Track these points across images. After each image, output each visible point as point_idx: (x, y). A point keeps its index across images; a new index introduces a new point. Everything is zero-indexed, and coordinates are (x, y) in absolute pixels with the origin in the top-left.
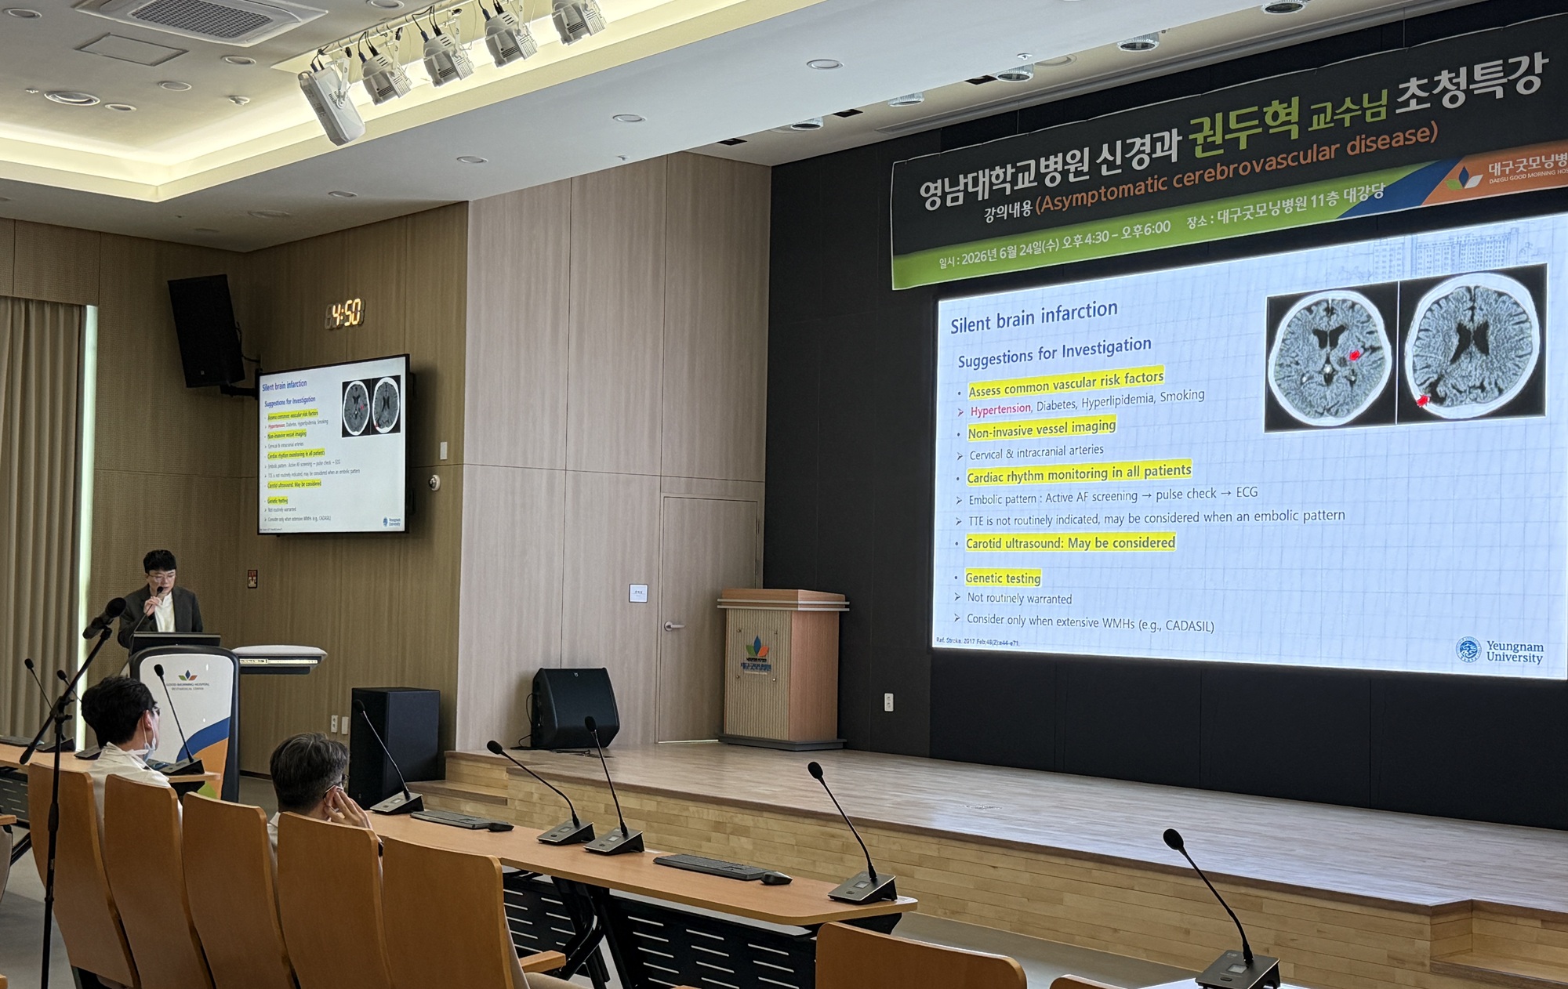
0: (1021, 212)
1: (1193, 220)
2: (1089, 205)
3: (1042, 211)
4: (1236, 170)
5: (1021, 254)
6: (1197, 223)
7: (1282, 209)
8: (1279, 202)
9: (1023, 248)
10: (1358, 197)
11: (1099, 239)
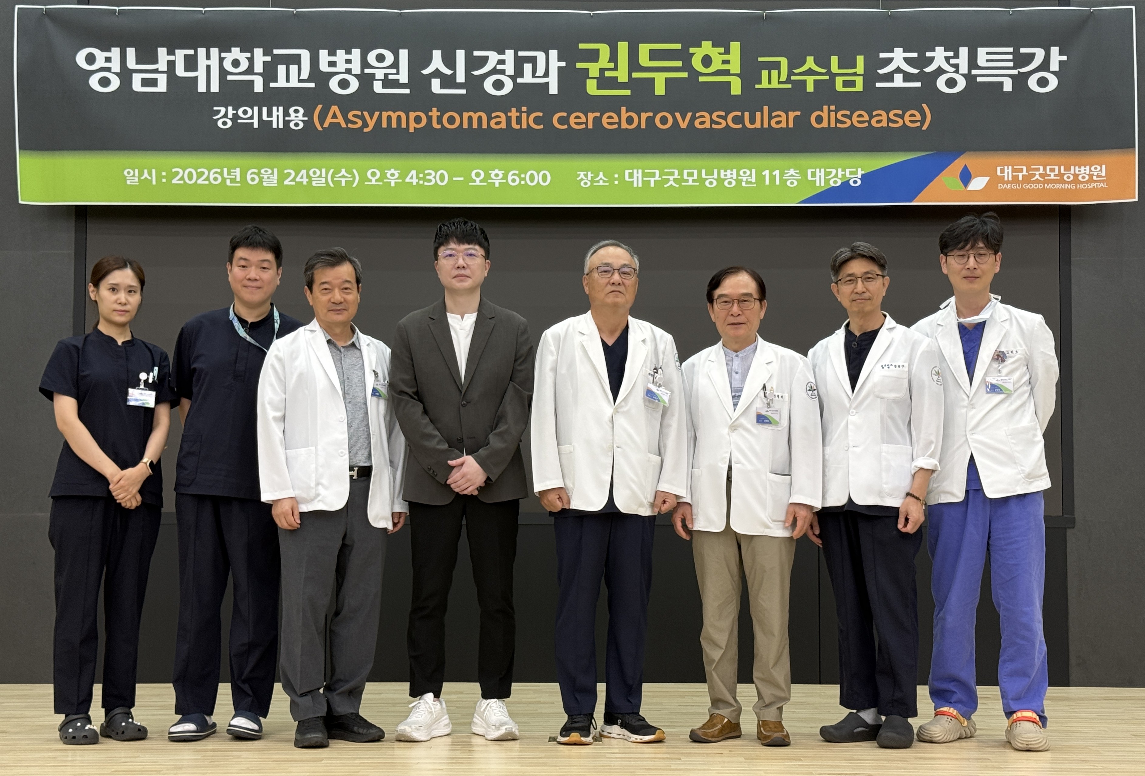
0: (287, 123)
1: (586, 176)
2: (412, 130)
3: (326, 125)
4: (650, 121)
5: (286, 182)
6: (592, 181)
7: (720, 181)
8: (716, 171)
9: (290, 174)
10: (827, 181)
11: (430, 181)
